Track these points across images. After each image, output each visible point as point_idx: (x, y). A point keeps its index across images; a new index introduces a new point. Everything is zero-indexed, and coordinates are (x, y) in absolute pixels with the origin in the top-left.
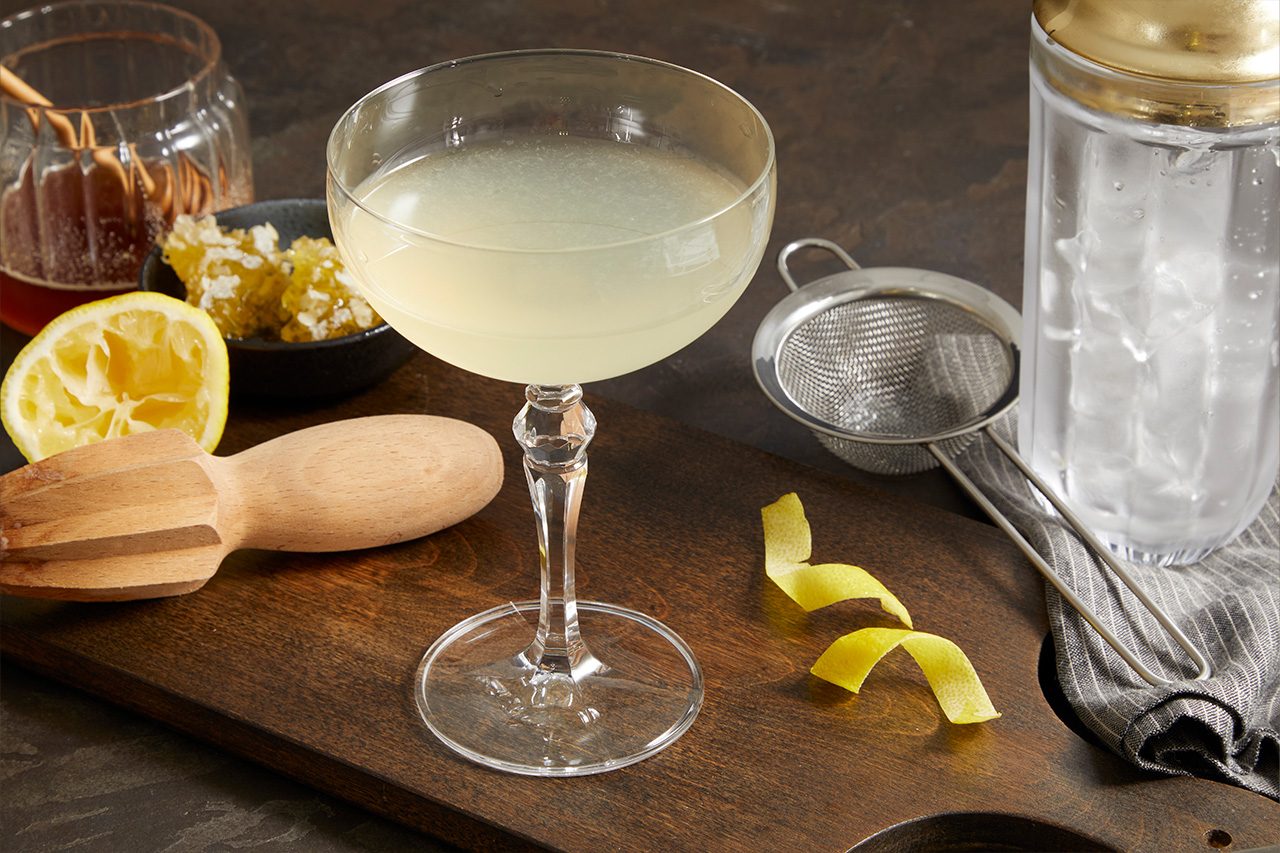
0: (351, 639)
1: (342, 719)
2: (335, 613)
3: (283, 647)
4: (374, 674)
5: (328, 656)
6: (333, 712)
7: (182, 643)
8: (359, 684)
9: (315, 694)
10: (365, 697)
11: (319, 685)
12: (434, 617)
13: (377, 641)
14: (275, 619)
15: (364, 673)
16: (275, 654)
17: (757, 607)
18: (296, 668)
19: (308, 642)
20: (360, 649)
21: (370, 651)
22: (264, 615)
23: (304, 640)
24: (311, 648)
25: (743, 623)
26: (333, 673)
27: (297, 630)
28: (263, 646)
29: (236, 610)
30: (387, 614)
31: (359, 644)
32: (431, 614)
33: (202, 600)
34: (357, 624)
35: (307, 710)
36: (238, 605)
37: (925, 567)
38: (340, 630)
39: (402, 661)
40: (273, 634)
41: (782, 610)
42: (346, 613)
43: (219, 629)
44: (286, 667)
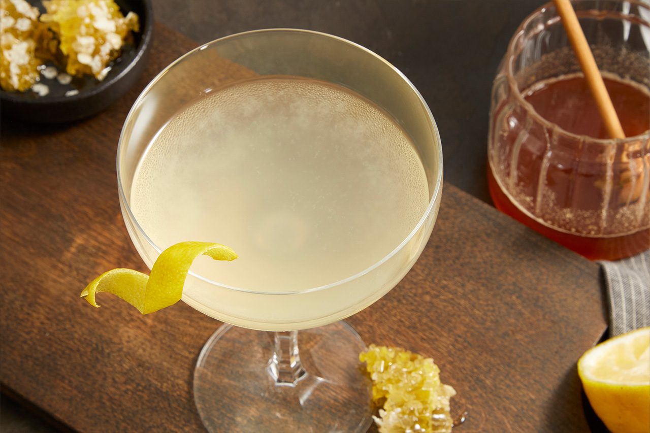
0: (135, 346)
1: (128, 424)
2: (125, 320)
3: (91, 352)
4: (149, 381)
5: (120, 361)
6: (122, 417)
7: (26, 347)
8: (140, 391)
9: (111, 399)
10: (143, 404)
11: (113, 390)
12: (190, 326)
13: (152, 348)
14: (86, 324)
15: (142, 378)
16: (85, 359)
17: (402, 321)
18: (98, 373)
19: (107, 348)
20: (140, 355)
21: (148, 358)
22: (80, 320)
23: (105, 346)
24: (109, 354)
25: (392, 337)
26: (123, 379)
27: (101, 336)
28: (78, 350)
29: (61, 314)
30: (160, 322)
31: (141, 351)
32: (188, 322)
33: (40, 304)
34: (140, 332)
35: (104, 415)
36: (63, 310)
37: (514, 284)
38: (129, 337)
39: (168, 368)
40: (85, 339)
41: (418, 325)
42: (132, 320)
43: (51, 334)
44: (92, 373)
